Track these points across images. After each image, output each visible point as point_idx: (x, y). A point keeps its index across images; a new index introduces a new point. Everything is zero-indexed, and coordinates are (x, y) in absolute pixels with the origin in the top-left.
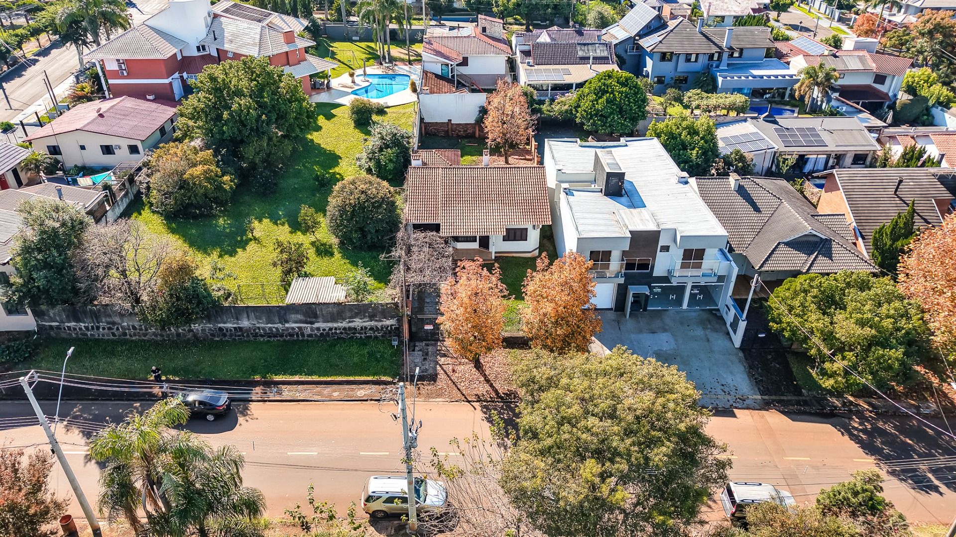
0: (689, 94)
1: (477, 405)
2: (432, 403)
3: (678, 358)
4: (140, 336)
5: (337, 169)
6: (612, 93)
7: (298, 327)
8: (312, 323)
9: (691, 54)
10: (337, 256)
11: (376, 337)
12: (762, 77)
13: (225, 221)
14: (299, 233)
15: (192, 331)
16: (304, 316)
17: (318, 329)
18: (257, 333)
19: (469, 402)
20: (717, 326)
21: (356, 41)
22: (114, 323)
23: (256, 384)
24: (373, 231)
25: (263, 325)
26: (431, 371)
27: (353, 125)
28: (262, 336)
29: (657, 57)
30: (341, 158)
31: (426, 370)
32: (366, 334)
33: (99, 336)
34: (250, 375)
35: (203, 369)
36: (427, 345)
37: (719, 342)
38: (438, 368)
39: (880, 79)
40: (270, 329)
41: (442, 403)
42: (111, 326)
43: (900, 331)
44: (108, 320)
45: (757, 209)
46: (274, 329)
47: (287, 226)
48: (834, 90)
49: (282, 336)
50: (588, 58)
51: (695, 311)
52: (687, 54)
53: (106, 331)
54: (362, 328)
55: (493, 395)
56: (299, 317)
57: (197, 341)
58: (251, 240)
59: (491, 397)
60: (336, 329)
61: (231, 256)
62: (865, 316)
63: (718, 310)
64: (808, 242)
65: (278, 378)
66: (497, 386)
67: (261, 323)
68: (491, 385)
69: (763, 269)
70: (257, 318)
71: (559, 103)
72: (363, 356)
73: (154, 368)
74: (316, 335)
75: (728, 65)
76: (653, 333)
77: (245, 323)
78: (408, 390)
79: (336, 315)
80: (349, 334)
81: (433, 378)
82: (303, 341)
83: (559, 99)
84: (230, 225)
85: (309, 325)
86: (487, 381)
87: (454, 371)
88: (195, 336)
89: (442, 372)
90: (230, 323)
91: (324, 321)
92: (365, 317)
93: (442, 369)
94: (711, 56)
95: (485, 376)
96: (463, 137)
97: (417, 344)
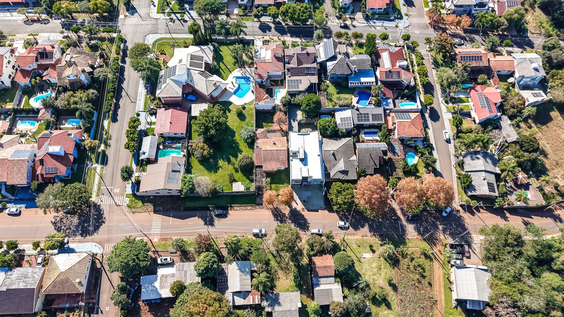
1: (270, 210)
2: (262, 210)
3: (311, 198)
5: (235, 138)
6: (310, 106)
10: (240, 172)
14: (230, 165)
21: (228, 45)
23: (229, 207)
25: (229, 194)
27: (236, 115)
30: (235, 133)
32: (248, 195)
34: (227, 204)
36: (261, 196)
37: (320, 194)
45: (336, 160)
47: (227, 162)
49: (232, 195)
58: (220, 167)
59: (273, 209)
60: (242, 194)
61: (216, 173)
64: (344, 171)
65: (233, 205)
68: (273, 206)
69: (332, 178)
72: (248, 199)
76: (307, 191)
77: (225, 194)
78: (257, 207)
80: (245, 194)
81: (262, 204)
84: (214, 162)
85: (237, 194)
87: (266, 203)
96: (267, 113)
97: (258, 196)
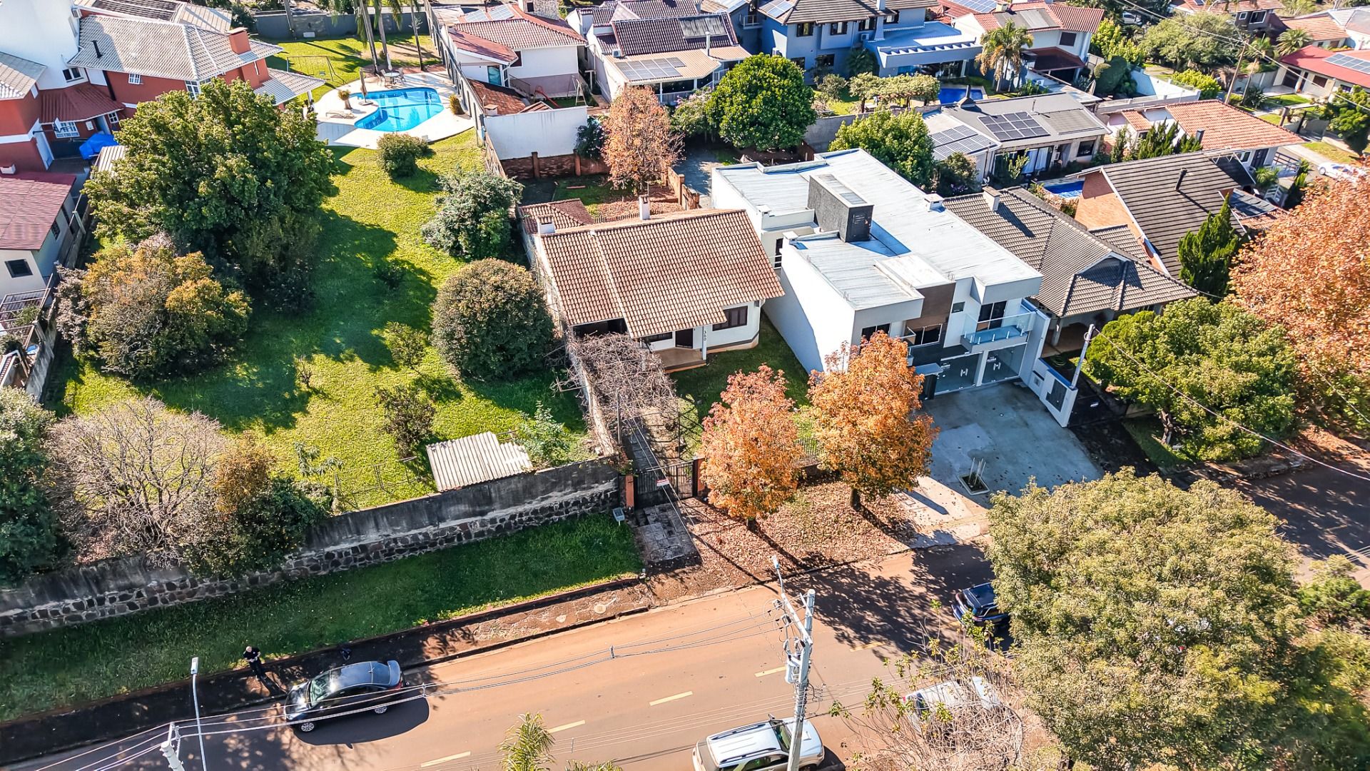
0: (858, 81)
1: (774, 585)
2: (712, 598)
3: (1002, 457)
4: (181, 599)
5: (397, 254)
6: (769, 88)
7: (460, 525)
8: (483, 513)
9: (837, 23)
10: (469, 396)
11: (584, 514)
12: (933, 48)
13: (246, 369)
14: (386, 369)
15: (280, 569)
16: (472, 504)
17: (493, 521)
18: (392, 549)
19: (762, 583)
20: (1029, 402)
21: (312, 39)
22: (131, 587)
23: (425, 633)
24: (525, 348)
25: (402, 534)
26: (687, 550)
27: (388, 179)
28: (400, 551)
29: (792, 30)
30: (395, 235)
31: (680, 550)
32: (567, 512)
33: (103, 614)
34: (409, 620)
35: (324, 628)
36: (663, 510)
37: (1041, 425)
38: (696, 542)
39: (1068, 38)
40: (415, 537)
41: (724, 595)
42: (126, 592)
43: (1280, 369)
44: (121, 583)
45: (1029, 234)
46: (421, 537)
47: (359, 362)
48: (1027, 58)
49: (433, 545)
50: (704, 39)
51: (993, 386)
52: (832, 23)
53: (118, 603)
54: (561, 504)
55: (791, 565)
56: (463, 508)
57: (289, 585)
58: (309, 394)
59: (789, 570)
60: (521, 515)
61: (287, 427)
62: (1242, 358)
63: (1020, 380)
64: (1108, 270)
65: (457, 615)
66: (790, 550)
67: (399, 531)
68: (781, 551)
69: (1067, 314)
70: (391, 524)
71: (682, 111)
72: (576, 547)
73: (249, 649)
74: (489, 531)
75: (886, 34)
76: (956, 428)
77: (372, 537)
78: (667, 586)
79: (521, 493)
80: (541, 519)
81: (695, 559)
82: (469, 545)
83: (682, 104)
84: (262, 377)
85: (479, 518)
86: (774, 546)
87: (721, 542)
88: (284, 576)
89: (704, 547)
90: (345, 541)
91: (504, 506)
92: (566, 486)
93: (702, 542)
94: (862, 24)
95: (767, 539)
96: (557, 178)
97: (647, 512)
